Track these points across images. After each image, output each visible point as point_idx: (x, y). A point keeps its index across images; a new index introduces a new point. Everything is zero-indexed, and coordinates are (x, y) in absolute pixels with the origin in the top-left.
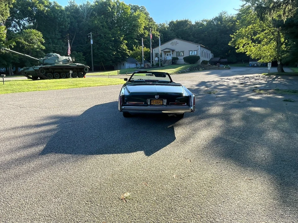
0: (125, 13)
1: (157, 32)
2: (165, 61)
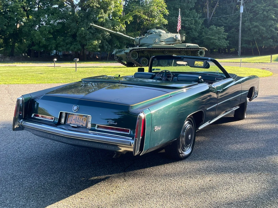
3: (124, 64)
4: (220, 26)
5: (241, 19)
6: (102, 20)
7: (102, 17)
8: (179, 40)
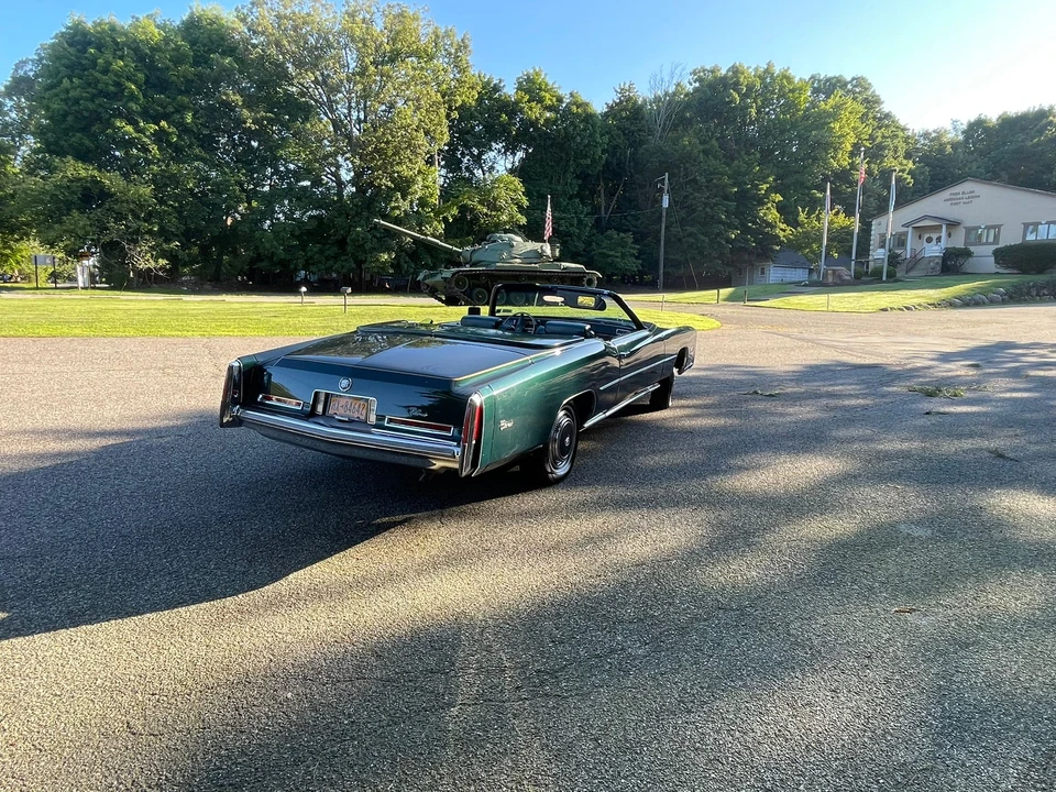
0: (790, 106)
1: (905, 162)
2: (916, 261)
3: (440, 300)
4: (625, 231)
5: (664, 219)
6: (398, 212)
7: (398, 208)
8: (548, 256)
